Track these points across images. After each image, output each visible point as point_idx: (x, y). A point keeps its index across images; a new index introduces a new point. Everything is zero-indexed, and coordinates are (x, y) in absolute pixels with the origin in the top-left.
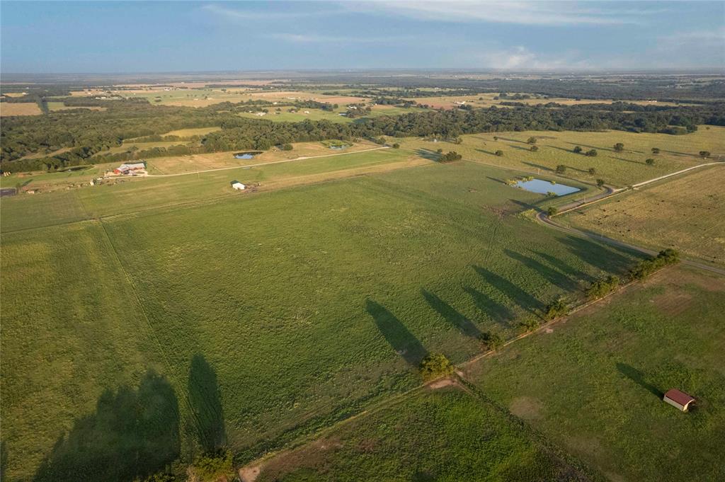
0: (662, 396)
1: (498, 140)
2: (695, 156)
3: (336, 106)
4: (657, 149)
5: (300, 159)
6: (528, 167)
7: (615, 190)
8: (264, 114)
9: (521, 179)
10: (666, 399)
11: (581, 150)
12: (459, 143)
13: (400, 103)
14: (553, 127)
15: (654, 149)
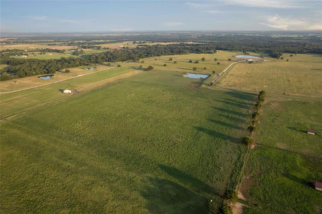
0: (306, 132)
1: (157, 60)
2: (227, 61)
3: (64, 50)
4: (216, 59)
5: (79, 76)
6: (181, 69)
7: (220, 74)
8: (26, 56)
9: (185, 74)
10: (309, 133)
11: (192, 61)
12: (143, 63)
13: (94, 47)
14: (170, 54)
15: (215, 59)
